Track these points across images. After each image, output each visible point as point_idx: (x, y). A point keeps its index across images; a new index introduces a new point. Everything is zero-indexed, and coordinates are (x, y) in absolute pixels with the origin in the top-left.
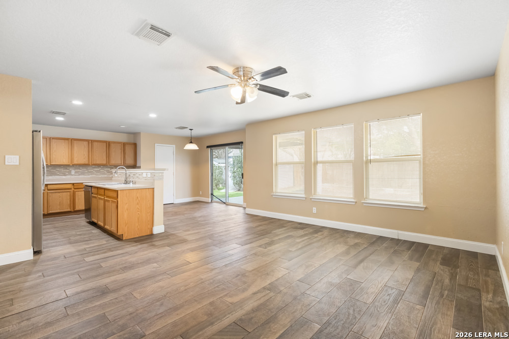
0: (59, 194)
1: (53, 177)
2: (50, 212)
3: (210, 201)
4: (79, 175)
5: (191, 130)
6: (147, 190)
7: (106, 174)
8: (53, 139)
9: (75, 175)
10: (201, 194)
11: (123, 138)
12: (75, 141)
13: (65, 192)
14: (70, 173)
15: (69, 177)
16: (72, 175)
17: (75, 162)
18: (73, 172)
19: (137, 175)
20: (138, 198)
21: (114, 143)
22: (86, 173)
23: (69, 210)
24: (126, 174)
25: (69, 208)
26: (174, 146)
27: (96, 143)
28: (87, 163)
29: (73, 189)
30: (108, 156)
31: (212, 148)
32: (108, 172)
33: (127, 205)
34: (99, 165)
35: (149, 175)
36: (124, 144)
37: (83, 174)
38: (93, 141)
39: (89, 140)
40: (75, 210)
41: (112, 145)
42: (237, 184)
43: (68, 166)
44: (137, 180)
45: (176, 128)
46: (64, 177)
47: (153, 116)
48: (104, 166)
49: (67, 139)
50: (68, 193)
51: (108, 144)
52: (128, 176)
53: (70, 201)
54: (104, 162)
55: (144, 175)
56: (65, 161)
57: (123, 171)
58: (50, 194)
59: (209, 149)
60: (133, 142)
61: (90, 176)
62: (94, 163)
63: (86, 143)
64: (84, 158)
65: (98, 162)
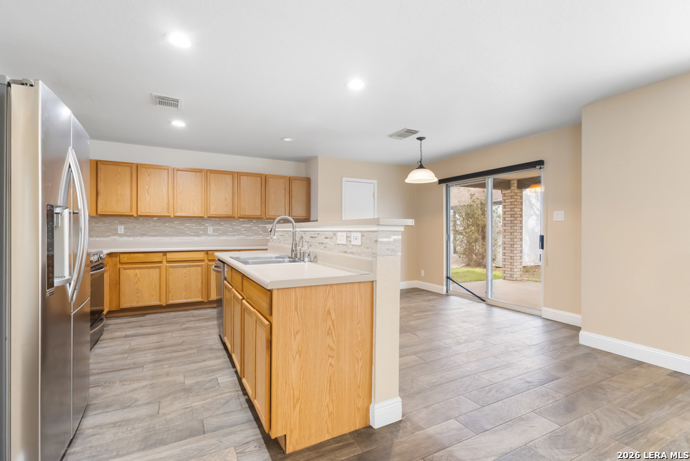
0: (185, 270)
1: (181, 238)
2: (171, 302)
3: (445, 292)
4: (220, 235)
5: (420, 139)
6: (356, 285)
7: (260, 234)
8: (178, 170)
9: (214, 236)
10: (423, 275)
11: (288, 169)
12: (212, 174)
13: (193, 266)
14: (205, 233)
15: (203, 238)
16: (209, 235)
17: (213, 212)
18: (210, 230)
19: (321, 239)
20: (329, 313)
21: (274, 177)
22: (230, 232)
23: (200, 299)
24: (294, 234)
25: (200, 296)
26: (375, 182)
27: (245, 177)
28: (230, 213)
29: (206, 261)
30: (264, 202)
31: (449, 184)
32: (265, 230)
33: (299, 337)
34: (249, 219)
35: (357, 240)
36: (290, 180)
37: (225, 233)
38: (240, 174)
39: (234, 172)
40: (210, 299)
41: (270, 181)
42: (464, 254)
43: (202, 217)
44: (318, 250)
45: (391, 136)
46: (196, 239)
47: (356, 85)
48: (258, 219)
49: (200, 171)
50: (200, 268)
51: (264, 179)
52: (298, 239)
53: (202, 283)
54: (258, 213)
55: (341, 239)
56: (196, 211)
57: (288, 228)
58: (171, 269)
59: (444, 186)
60: (303, 175)
61: (237, 237)
62: (242, 213)
63: (229, 178)
64: (226, 206)
65: (248, 213)
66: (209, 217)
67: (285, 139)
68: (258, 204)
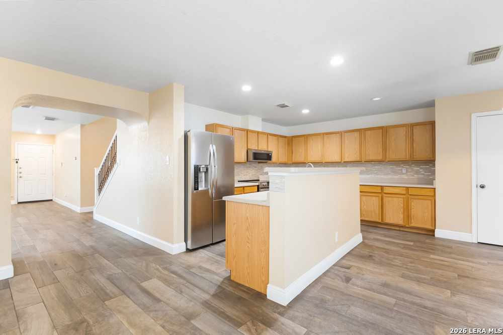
17: (346, 159)
21: (395, 127)
36: (413, 126)
39: (361, 129)
41: (391, 131)
62: (367, 158)
63: (357, 134)
64: (355, 154)
65: (372, 158)
66: (344, 162)
67: (374, 99)
68: (380, 150)
